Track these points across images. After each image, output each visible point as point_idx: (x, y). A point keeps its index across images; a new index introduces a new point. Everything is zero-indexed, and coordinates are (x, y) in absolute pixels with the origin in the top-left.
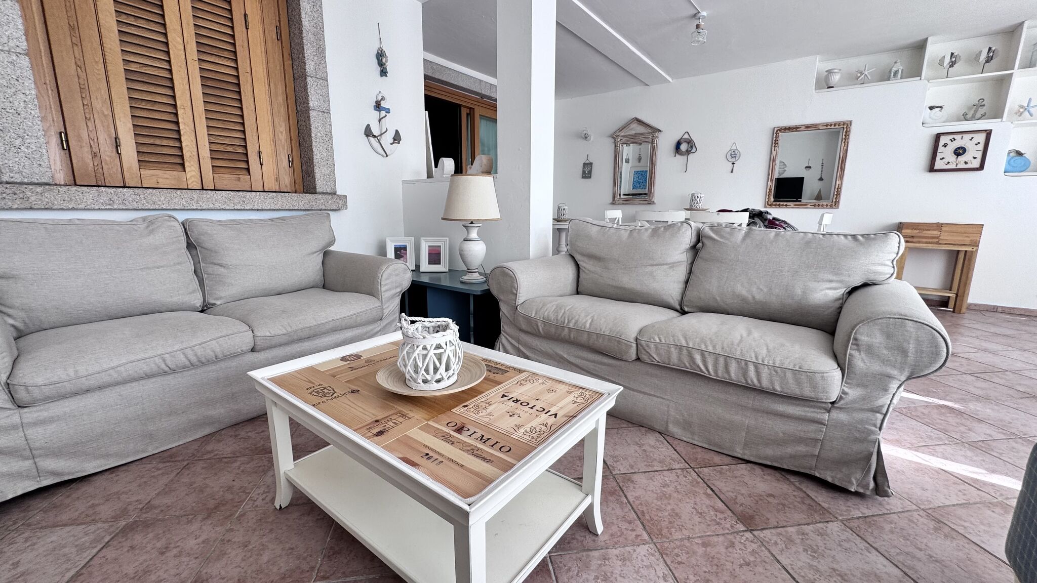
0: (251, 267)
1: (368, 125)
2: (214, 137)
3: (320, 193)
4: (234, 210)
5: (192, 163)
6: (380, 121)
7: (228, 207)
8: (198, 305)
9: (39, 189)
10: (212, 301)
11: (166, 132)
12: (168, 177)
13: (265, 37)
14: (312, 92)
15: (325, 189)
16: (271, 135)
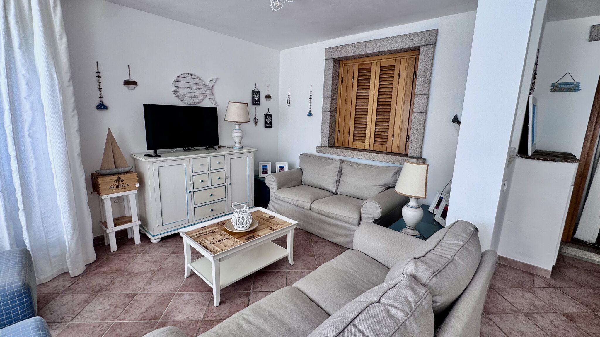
1: (457, 115)
5: (368, 140)
8: (334, 191)
11: (363, 128)
12: (360, 145)
13: (407, 79)
14: (416, 103)
15: (413, 155)
16: (400, 126)
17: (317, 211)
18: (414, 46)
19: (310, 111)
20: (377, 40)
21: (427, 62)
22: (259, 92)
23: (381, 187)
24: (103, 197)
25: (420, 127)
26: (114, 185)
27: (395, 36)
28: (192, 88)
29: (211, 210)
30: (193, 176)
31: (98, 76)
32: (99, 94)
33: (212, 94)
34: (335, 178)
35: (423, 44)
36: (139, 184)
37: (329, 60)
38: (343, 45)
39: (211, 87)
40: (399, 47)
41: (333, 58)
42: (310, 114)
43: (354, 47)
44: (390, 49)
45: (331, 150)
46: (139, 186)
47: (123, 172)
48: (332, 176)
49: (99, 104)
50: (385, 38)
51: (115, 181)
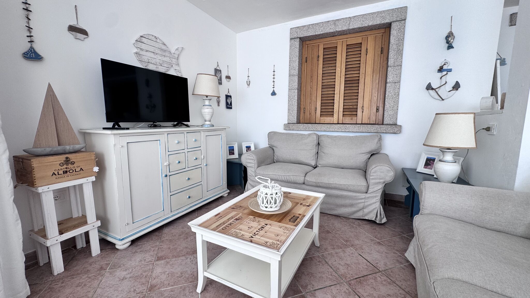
0: (332, 155)
1: (430, 83)
2: (346, 103)
3: (386, 125)
4: (342, 132)
5: (336, 114)
6: (441, 78)
7: (339, 131)
8: (313, 165)
9: (292, 125)
10: (318, 165)
11: (331, 103)
12: (328, 119)
13: (374, 55)
14: (390, 74)
15: (389, 122)
16: (370, 98)
17: (314, 184)
18: (385, 22)
19: (274, 90)
20: (346, 18)
21: (399, 36)
22: (221, 70)
23: (367, 154)
24: (40, 190)
25: (395, 96)
26: (59, 170)
27: (365, 14)
28: (157, 54)
29: (188, 197)
30: (169, 155)
31: (25, 8)
32: (28, 36)
33: (178, 65)
34: (315, 151)
35: (395, 20)
36: (98, 168)
37: (294, 39)
38: (309, 25)
39: (176, 56)
40: (370, 24)
41: (299, 37)
42: (274, 94)
43: (321, 25)
44: (360, 26)
45: (301, 126)
46: (98, 170)
47: (72, 151)
48: (311, 150)
49: (28, 51)
50: (355, 16)
51: (61, 164)
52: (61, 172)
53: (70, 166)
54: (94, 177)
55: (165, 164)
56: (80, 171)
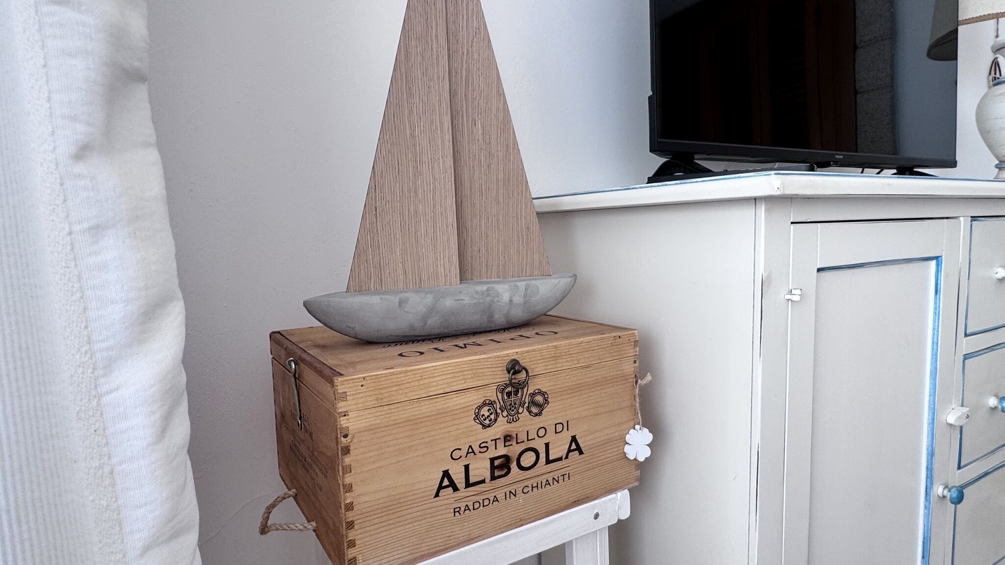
30: (966, 356)
36: (647, 437)
46: (646, 451)
47: (519, 313)
51: (485, 411)
52: (481, 468)
53: (526, 423)
54: (626, 492)
55: (951, 419)
56: (567, 457)
